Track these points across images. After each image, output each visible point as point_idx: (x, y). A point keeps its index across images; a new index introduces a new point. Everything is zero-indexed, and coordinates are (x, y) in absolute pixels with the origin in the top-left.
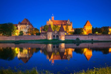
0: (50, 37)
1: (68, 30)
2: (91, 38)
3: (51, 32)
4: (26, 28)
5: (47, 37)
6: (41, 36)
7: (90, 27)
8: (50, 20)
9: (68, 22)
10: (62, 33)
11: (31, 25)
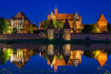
0: (51, 36)
1: (76, 26)
2: (106, 37)
3: (53, 29)
4: (21, 24)
5: (47, 36)
6: (39, 34)
7: (104, 22)
8: (52, 13)
9: (75, 17)
10: (66, 31)
11: (28, 20)
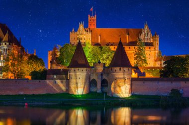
0: (79, 85)
1: (145, 61)
3: (84, 69)
5: (68, 85)
6: (48, 82)
8: (81, 27)
9: (143, 36)
10: (120, 73)
11: (18, 44)
